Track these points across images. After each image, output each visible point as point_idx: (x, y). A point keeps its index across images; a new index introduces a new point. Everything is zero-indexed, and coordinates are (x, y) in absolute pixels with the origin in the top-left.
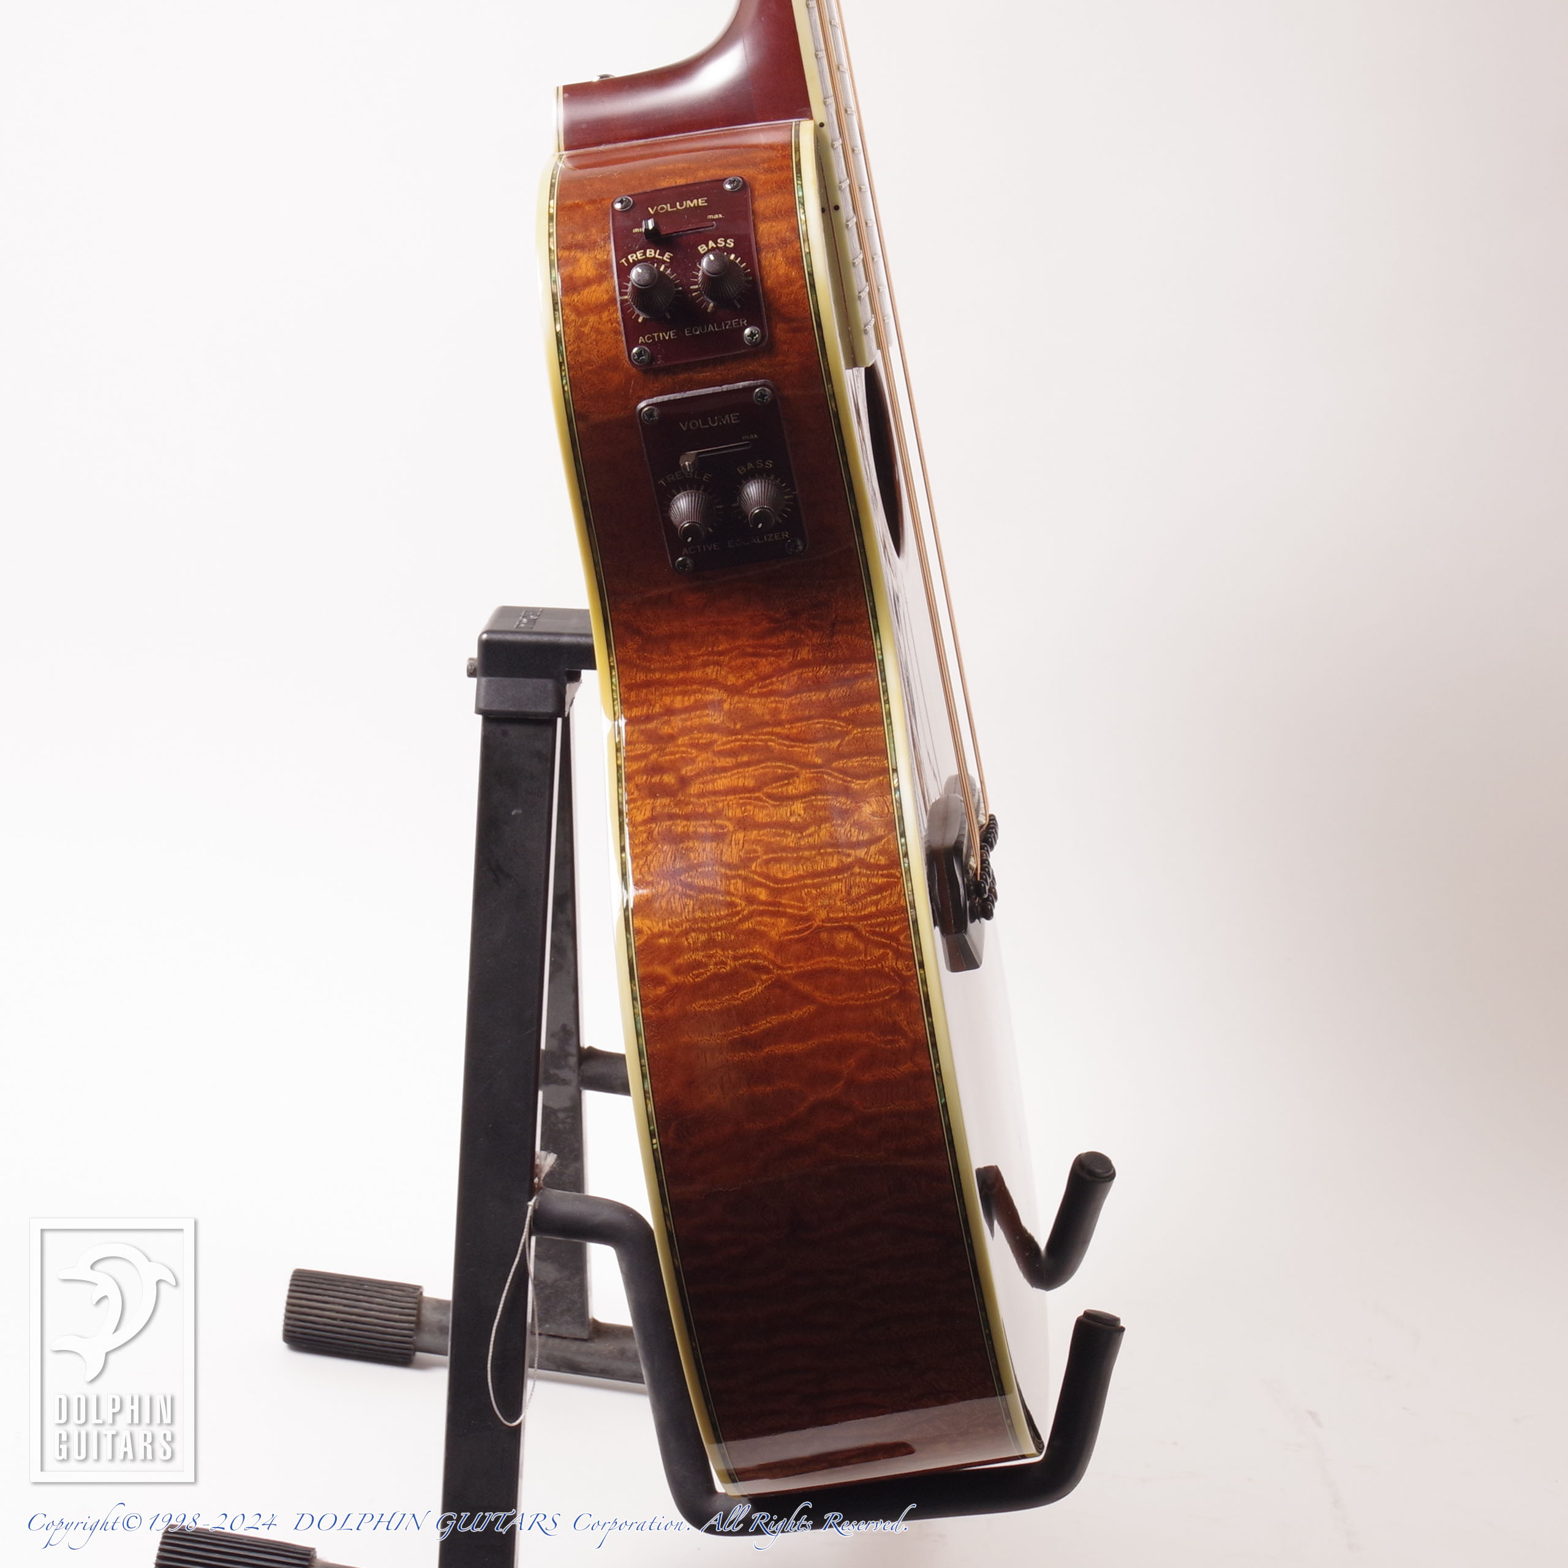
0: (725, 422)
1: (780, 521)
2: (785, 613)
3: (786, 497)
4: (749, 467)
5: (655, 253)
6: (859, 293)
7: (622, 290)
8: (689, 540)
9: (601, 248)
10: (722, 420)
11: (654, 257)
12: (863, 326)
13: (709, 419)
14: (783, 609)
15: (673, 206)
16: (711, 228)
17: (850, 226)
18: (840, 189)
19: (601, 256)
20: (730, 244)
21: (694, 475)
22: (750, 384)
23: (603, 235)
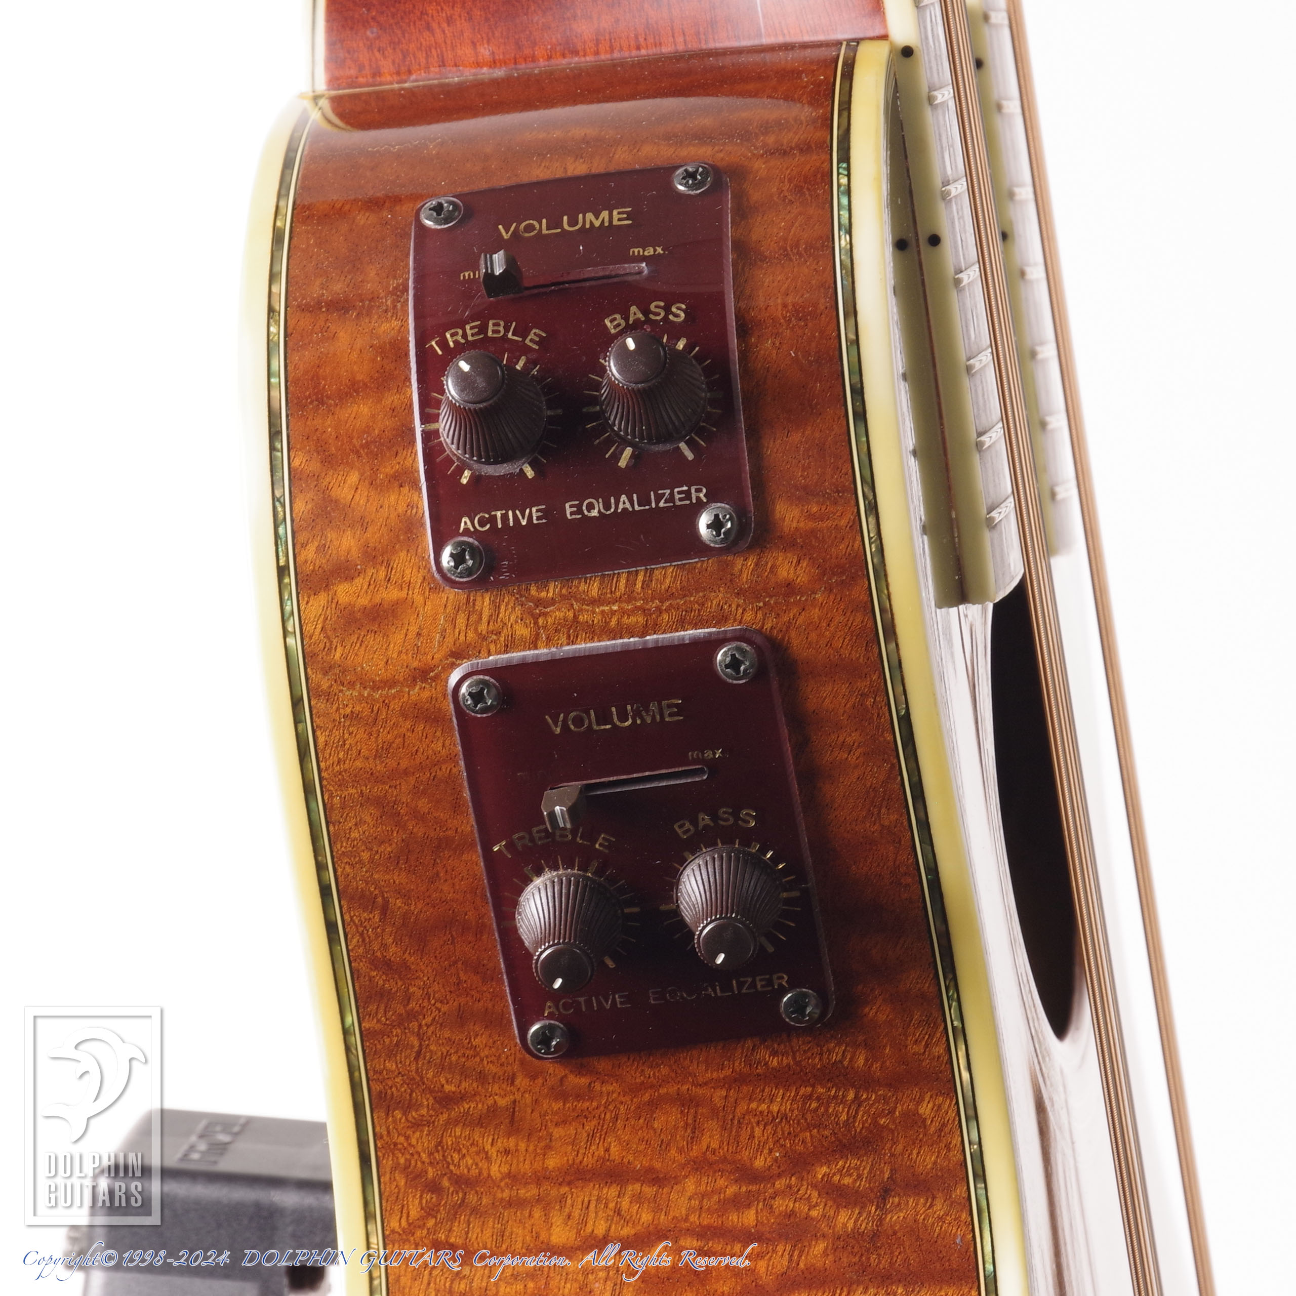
0: (649, 720)
1: (771, 949)
2: (776, 1160)
3: (785, 895)
4: (701, 824)
5: (507, 329)
6: (980, 434)
7: (428, 410)
8: (558, 983)
9: (386, 311)
10: (644, 713)
11: (504, 338)
12: (985, 511)
13: (614, 709)
14: (771, 1151)
15: (555, 223)
16: (637, 277)
17: (965, 282)
18: (944, 199)
19: (386, 328)
20: (677, 316)
21: (575, 837)
22: (710, 633)
23: (393, 283)
